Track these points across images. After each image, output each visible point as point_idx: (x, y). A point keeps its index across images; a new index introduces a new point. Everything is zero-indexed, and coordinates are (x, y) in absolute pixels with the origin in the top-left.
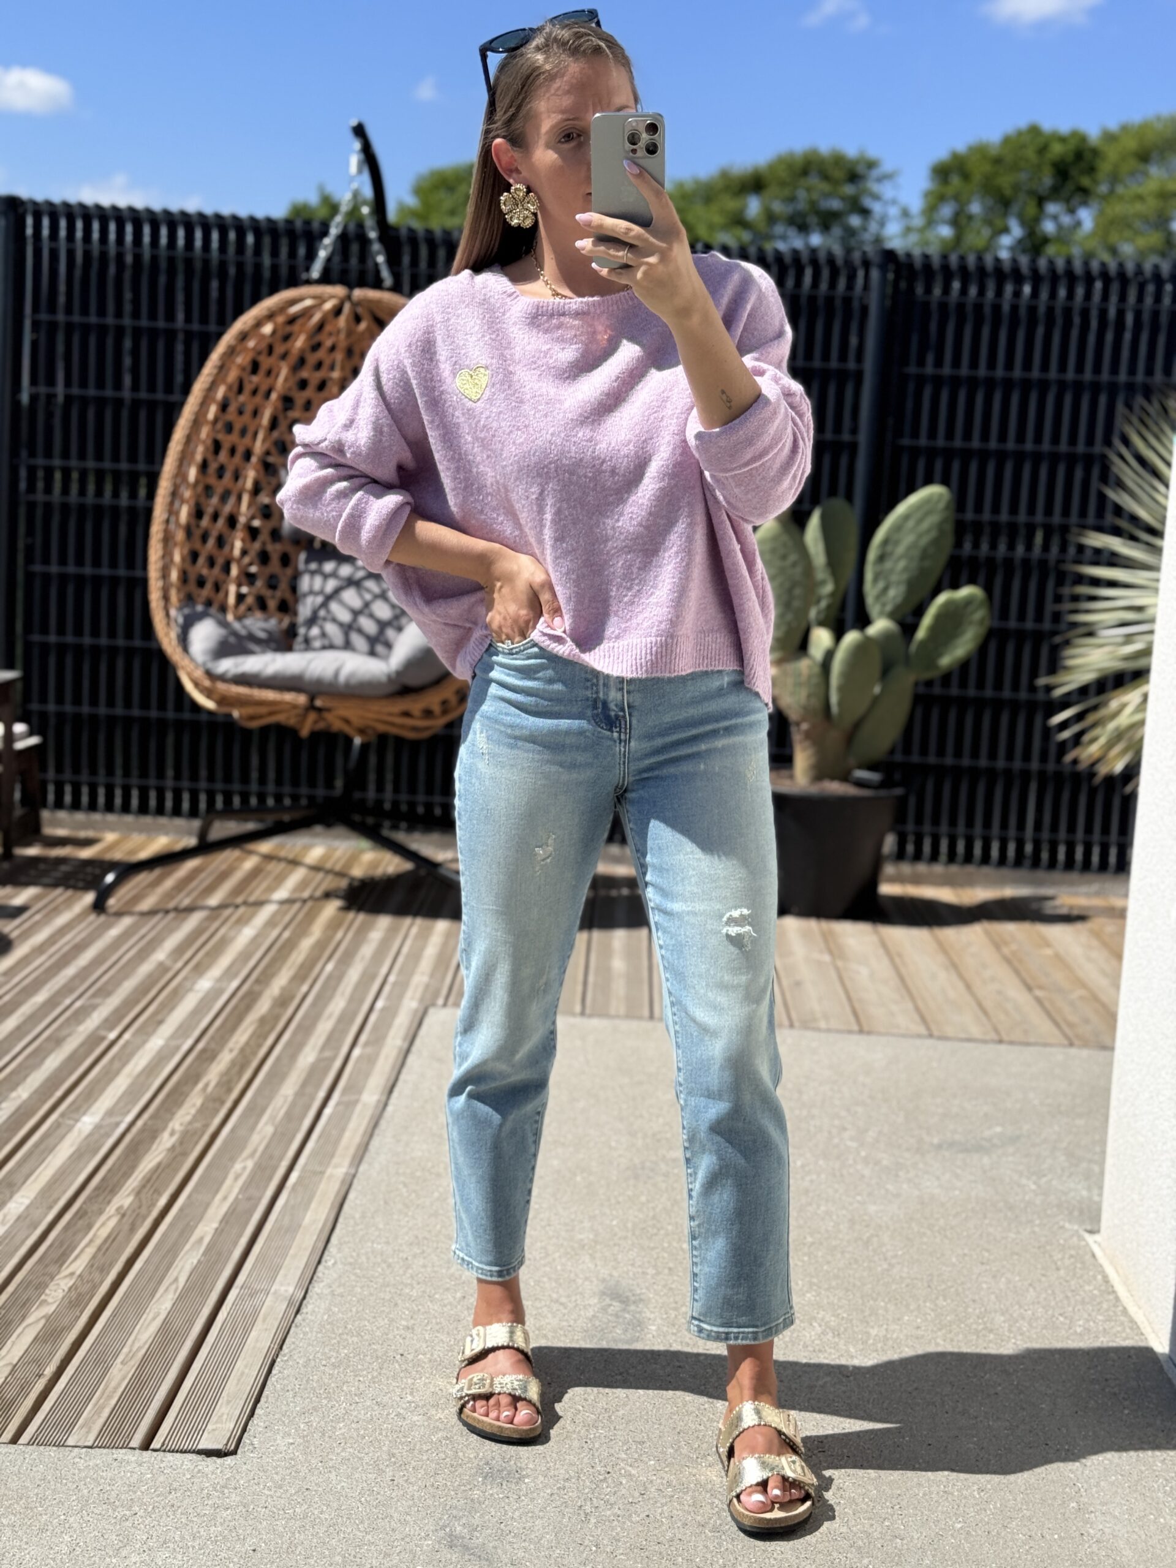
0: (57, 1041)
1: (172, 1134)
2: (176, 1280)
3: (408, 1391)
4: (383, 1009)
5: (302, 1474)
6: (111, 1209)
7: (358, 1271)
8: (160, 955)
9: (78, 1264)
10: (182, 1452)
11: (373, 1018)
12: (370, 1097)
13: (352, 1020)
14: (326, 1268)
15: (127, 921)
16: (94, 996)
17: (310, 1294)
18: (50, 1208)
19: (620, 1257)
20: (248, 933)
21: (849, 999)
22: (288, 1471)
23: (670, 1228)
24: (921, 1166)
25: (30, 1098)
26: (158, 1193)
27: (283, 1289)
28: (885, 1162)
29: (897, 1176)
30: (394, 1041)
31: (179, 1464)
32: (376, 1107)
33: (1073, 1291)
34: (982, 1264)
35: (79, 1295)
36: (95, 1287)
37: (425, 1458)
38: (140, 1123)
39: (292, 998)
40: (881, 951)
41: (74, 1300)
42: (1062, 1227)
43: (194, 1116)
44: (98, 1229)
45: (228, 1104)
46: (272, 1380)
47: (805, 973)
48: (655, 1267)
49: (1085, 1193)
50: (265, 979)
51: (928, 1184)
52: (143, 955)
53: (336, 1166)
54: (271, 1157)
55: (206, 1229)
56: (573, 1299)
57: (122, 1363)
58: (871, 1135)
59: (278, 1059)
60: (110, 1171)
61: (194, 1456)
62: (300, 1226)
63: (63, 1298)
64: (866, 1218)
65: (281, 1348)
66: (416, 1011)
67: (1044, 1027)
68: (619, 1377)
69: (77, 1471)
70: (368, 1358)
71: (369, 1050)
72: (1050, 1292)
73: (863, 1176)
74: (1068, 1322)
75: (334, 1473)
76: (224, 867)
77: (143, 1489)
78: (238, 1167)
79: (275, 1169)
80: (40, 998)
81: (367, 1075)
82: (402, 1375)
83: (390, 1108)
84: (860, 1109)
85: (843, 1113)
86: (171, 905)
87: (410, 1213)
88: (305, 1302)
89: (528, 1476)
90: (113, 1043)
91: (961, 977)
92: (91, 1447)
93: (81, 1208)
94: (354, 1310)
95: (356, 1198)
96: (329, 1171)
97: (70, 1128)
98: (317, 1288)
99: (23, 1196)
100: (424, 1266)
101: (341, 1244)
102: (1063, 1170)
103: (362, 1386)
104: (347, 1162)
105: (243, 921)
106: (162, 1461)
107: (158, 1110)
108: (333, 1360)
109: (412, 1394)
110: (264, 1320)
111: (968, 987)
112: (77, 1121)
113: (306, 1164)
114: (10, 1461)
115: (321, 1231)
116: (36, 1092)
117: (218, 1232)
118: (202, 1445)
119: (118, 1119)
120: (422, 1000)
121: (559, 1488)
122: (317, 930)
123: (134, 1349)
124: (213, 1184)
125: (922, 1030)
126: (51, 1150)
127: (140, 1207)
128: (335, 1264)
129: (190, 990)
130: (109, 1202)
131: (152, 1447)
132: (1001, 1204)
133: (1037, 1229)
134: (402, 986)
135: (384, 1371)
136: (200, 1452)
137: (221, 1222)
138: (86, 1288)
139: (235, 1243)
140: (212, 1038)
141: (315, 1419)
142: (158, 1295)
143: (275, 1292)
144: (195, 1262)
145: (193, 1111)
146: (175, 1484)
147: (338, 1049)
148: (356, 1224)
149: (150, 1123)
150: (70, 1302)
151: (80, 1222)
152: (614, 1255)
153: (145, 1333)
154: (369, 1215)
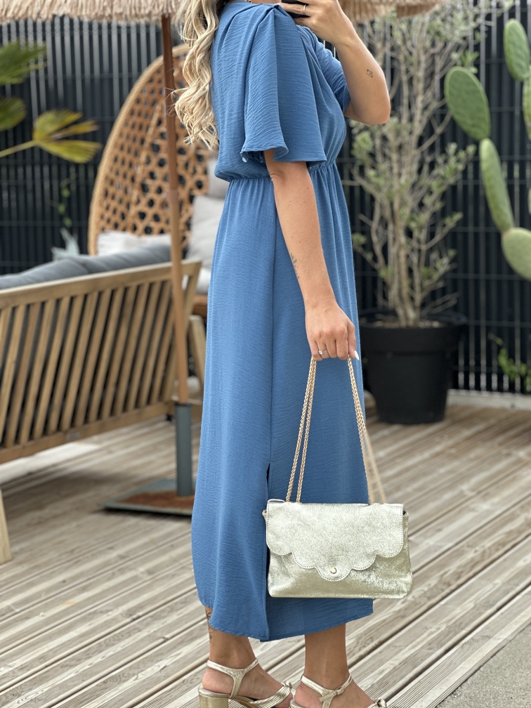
43: (425, 592)
45: (453, 587)
53: (501, 634)
54: (462, 623)
55: (390, 665)
62: (452, 671)
78: (434, 628)
79: (459, 632)
95: (503, 655)
96: (495, 637)
101: (472, 684)
113: (481, 631)
115: (465, 675)
117: (395, 669)
124: (412, 637)
128: (460, 696)
145: (427, 589)
148: (492, 672)
154: (504, 667)
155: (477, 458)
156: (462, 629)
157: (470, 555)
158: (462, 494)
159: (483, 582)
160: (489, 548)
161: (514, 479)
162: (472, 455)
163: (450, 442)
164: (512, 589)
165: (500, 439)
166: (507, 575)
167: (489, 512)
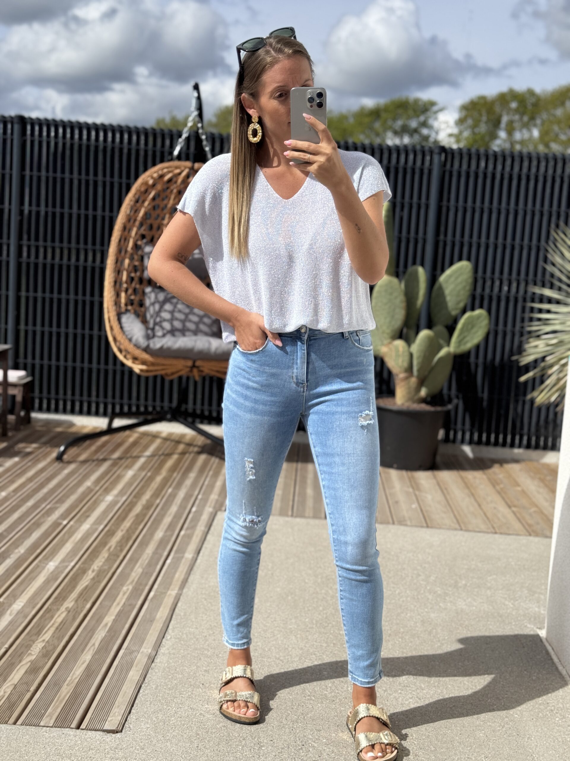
0: (38, 525)
1: (93, 571)
2: (94, 645)
3: (206, 702)
4: (195, 512)
5: (154, 743)
6: (63, 609)
7: (182, 642)
8: (88, 483)
9: (47, 636)
10: (96, 730)
11: (191, 516)
12: (189, 555)
13: (180, 517)
14: (167, 640)
15: (72, 466)
16: (56, 503)
17: (158, 653)
18: (34, 607)
19: (309, 637)
20: (130, 473)
21: (422, 510)
22: (147, 741)
23: (334, 623)
24: (456, 594)
25: (25, 552)
26: (87, 601)
27: (145, 650)
28: (439, 592)
29: (445, 599)
30: (201, 528)
31: (94, 736)
32: (192, 560)
33: (531, 658)
34: (487, 644)
35: (47, 651)
36: (55, 648)
37: (213, 736)
38: (77, 566)
39: (152, 505)
40: (437, 487)
41: (45, 654)
42: (526, 626)
43: (104, 563)
44: (57, 618)
45: (121, 557)
46: (140, 695)
47: (401, 498)
48: (327, 643)
49: (537, 609)
50: (138, 496)
51: (460, 603)
52: (80, 483)
53: (172, 590)
54: (141, 584)
55: (109, 619)
56: (287, 657)
57: (67, 685)
58: (433, 578)
59: (144, 536)
60: (62, 589)
61: (101, 733)
62: (154, 619)
63: (39, 652)
64: (430, 620)
65: (144, 679)
66: (211, 513)
67: (517, 526)
68: (309, 698)
69: (44, 739)
70: (186, 686)
71: (189, 532)
72: (520, 659)
73: (428, 599)
74: (529, 674)
75: (169, 743)
76: (119, 441)
77: (76, 748)
78: (125, 588)
79: (143, 591)
80: (30, 503)
81: (188, 544)
82: (203, 694)
83: (199, 561)
84: (427, 566)
85: (419, 568)
86: (95, 458)
87: (208, 614)
88: (156, 657)
89: (263, 746)
90: (65, 526)
91: (476, 500)
92: (52, 727)
93: (48, 608)
94: (180, 661)
95: (182, 606)
96: (169, 592)
97: (44, 568)
98: (162, 650)
99: (20, 602)
100: (214, 640)
101: (174, 628)
102: (526, 597)
103: (183, 699)
104: (177, 589)
105: (129, 467)
106: (86, 735)
107: (86, 560)
108: (169, 686)
109: (207, 704)
110: (136, 666)
111: (479, 505)
112: (47, 564)
113: (157, 588)
114: (13, 733)
115: (165, 622)
116: (27, 550)
117: (115, 621)
118: (106, 728)
119: (66, 564)
120: (214, 508)
121: (279, 753)
122: (164, 473)
123: (73, 678)
124: (112, 597)
125: (457, 526)
126: (34, 579)
127: (77, 608)
128: (171, 638)
129: (102, 501)
130: (62, 605)
131: (81, 727)
132: (496, 614)
133: (513, 627)
134: (205, 500)
135: (194, 692)
136: (104, 731)
137: (116, 616)
138: (50, 648)
139: (123, 628)
140: (113, 525)
141: (160, 716)
142: (85, 652)
143: (142, 652)
144: (103, 635)
145: (103, 560)
146: (92, 747)
147: (173, 531)
148: (181, 618)
149: (82, 566)
150: (43, 654)
151: (48, 615)
152: (306, 636)
153: (78, 671)
154: (188, 614)
157: (120, 533)
166: (152, 546)
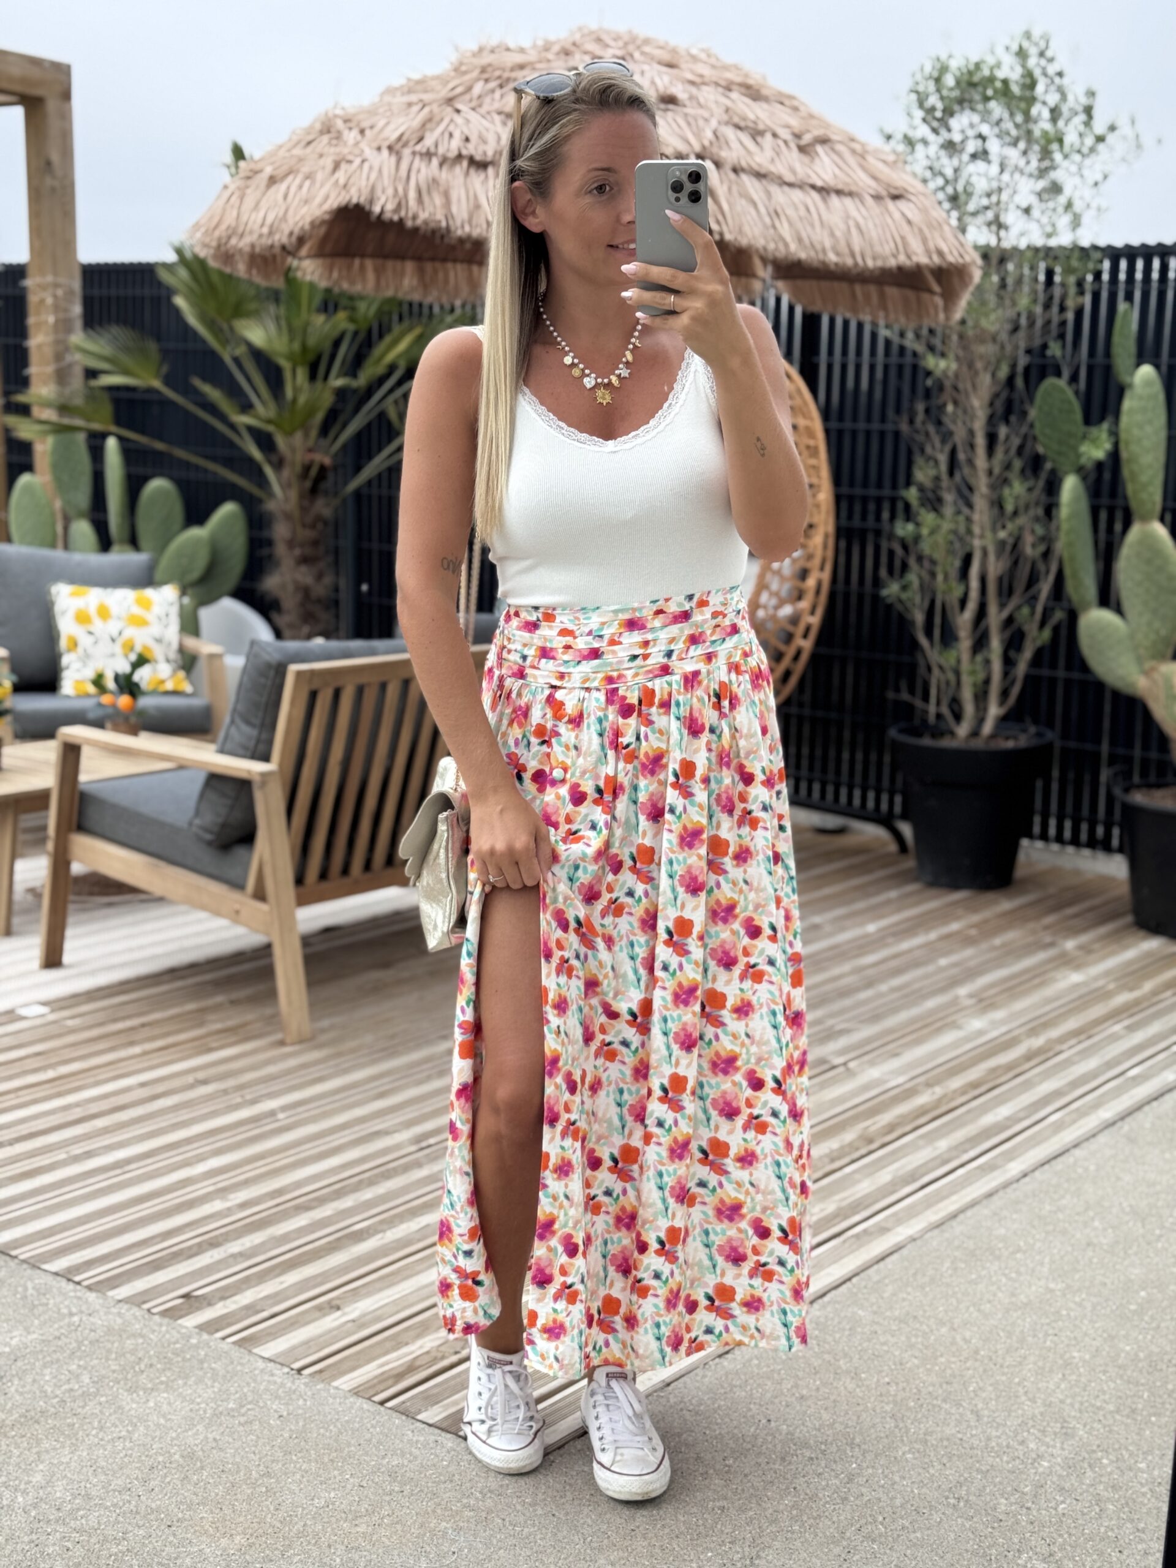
4: (1134, 1078)
8: (963, 991)
12: (1016, 1167)
30: (1106, 1113)
39: (1047, 1051)
45: (874, 1146)
50: (1040, 1028)
53: (908, 1227)
68: (952, 1501)
69: (398, 1442)
70: (734, 1416)
71: (1071, 1116)
77: (429, 1472)
81: (1039, 1143)
82: (747, 1439)
83: (1025, 1181)
92: (431, 1425)
95: (894, 1262)
96: (898, 1230)
147: (1036, 1111)
155: (1004, 945)
156: (857, 1213)
157: (923, 1099)
158: (955, 1001)
159: (921, 1142)
160: (955, 1091)
161: (1042, 984)
162: (997, 941)
163: (976, 918)
164: (957, 1157)
165: (1049, 919)
166: (960, 1135)
167: (980, 1033)
